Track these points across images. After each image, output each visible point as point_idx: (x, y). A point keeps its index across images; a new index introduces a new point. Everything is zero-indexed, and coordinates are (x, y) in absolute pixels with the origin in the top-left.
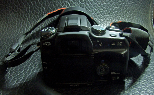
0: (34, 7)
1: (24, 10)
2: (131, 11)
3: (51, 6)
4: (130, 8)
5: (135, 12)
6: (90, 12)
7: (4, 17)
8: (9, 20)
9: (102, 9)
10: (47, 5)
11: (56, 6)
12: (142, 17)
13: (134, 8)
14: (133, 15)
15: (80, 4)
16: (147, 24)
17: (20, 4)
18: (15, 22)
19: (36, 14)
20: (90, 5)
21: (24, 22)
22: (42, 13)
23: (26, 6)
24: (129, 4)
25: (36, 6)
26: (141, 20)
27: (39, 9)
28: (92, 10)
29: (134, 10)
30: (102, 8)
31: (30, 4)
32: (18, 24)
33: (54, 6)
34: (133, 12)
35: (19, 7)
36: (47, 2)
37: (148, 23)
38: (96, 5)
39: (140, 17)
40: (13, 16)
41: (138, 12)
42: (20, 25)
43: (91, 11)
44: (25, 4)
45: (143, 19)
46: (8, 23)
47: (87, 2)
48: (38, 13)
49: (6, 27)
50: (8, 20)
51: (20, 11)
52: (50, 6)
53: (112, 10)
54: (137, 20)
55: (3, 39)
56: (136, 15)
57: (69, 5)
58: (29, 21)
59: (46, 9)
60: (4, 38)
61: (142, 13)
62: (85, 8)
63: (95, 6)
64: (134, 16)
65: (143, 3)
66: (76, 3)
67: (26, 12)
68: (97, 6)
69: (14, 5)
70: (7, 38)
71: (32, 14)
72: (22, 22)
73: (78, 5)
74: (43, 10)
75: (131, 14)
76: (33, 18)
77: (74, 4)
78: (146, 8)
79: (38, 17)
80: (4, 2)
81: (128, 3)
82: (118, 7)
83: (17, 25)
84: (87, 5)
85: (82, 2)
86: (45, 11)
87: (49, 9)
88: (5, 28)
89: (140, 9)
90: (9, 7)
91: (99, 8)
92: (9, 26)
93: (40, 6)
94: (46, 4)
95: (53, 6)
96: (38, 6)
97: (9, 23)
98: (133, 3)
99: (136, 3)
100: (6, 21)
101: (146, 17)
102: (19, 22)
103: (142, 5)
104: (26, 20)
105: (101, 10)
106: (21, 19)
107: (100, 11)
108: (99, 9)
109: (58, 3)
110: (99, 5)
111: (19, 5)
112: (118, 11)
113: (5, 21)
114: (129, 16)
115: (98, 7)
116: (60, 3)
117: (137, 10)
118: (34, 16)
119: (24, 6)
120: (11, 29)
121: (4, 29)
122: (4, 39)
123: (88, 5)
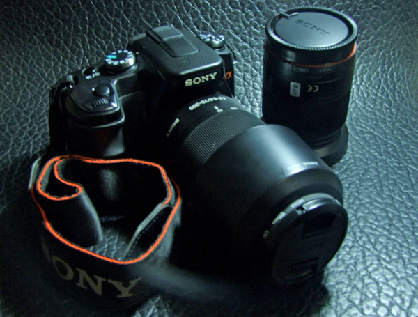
0: (100, 16)
1: (72, 24)
2: (368, 32)
3: (148, 15)
4: (366, 22)
5: (380, 34)
6: (255, 33)
7: (16, 43)
8: (31, 52)
10: (137, 11)
11: (161, 17)
12: (398, 47)
13: (378, 22)
14: (372, 41)
15: (229, 10)
16: (411, 67)
17: (61, 8)
18: (49, 58)
19: (107, 37)
20: (255, 15)
21: (72, 59)
22: (124, 34)
23: (78, 15)
24: (365, 12)
25: (106, 16)
26: (394, 54)
27: (115, 24)
29: (376, 28)
31: (88, 10)
32: (56, 64)
33: (155, 15)
34: (373, 34)
35: (58, 16)
36: (136, 4)
37: (412, 62)
39: (391, 47)
40: (42, 41)
41: (388, 33)
42: (62, 67)
43: (258, 31)
44: (74, 7)
45: (399, 54)
46: (30, 61)
47: (248, 5)
48: (110, 34)
49: (25, 71)
50: (29, 51)
51: (62, 27)
52: (144, 16)
54: (384, 55)
55: (21, 114)
56: (382, 43)
57: (197, 13)
58: (86, 55)
59: (133, 22)
60: (22, 108)
61: (399, 35)
62: (243, 22)
64: (376, 45)
65: (402, 8)
66: (217, 9)
67: (77, 30)
69: (43, 8)
70: (31, 109)
71: (94, 37)
72: (67, 58)
73: (222, 13)
74: (126, 28)
75: (369, 40)
76: (97, 47)
77: (212, 10)
78: (410, 20)
79: (111, 44)
81: (361, 8)
83: (54, 67)
84: (247, 15)
85: (234, 4)
86: (131, 31)
87: (141, 22)
88: (22, 77)
89: (393, 25)
90: (30, 16)
92: (32, 71)
93: (118, 15)
94: (134, 10)
95: (152, 14)
96: (111, 15)
97: (32, 62)
98: (375, 9)
99: (383, 9)
100: (23, 54)
101: (409, 45)
102: (59, 59)
103: (399, 13)
104: (80, 52)
106: (63, 50)
109: (167, 8)
111: (58, 10)
113: (20, 54)
114: (364, 43)
116: (173, 9)
117: (386, 29)
118: (100, 44)
119: (70, 13)
120: (39, 80)
121: (20, 78)
122: (23, 114)
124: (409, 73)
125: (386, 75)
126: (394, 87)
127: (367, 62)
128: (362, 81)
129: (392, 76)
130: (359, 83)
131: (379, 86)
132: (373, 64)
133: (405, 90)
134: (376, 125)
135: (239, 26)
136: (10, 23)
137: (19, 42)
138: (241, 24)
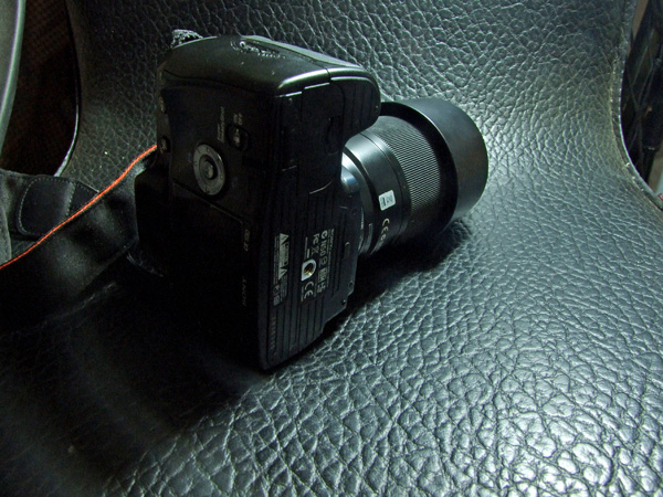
2: (548, 90)
4: (544, 78)
5: (562, 93)
6: (410, 92)
7: (136, 115)
9: (450, 84)
12: (585, 108)
13: (559, 78)
14: (553, 101)
15: (380, 66)
16: (602, 133)
20: (410, 71)
24: (542, 66)
26: (580, 117)
28: (418, 87)
29: (557, 86)
30: (450, 81)
34: (553, 93)
37: (603, 127)
38: (431, 70)
39: (577, 108)
41: (572, 92)
43: (414, 91)
45: (587, 116)
47: (400, 60)
53: (485, 87)
54: (568, 118)
56: (565, 103)
61: (586, 94)
62: (396, 80)
63: (429, 74)
64: (558, 105)
65: (588, 62)
68: (435, 74)
75: (550, 100)
78: (598, 77)
80: (134, 67)
81: (537, 62)
82: (503, 74)
84: (400, 71)
85: (385, 60)
89: (578, 82)
91: (442, 80)
98: (554, 62)
99: (564, 62)
100: (142, 126)
101: (598, 108)
103: (584, 68)
105: (448, 87)
107: (443, 90)
108: (439, 84)
110: (441, 71)
112: (503, 89)
113: (140, 127)
114: (543, 104)
115: (438, 78)
117: (569, 86)
123: (406, 71)
124: (599, 138)
125: (573, 140)
126: (584, 153)
127: (548, 125)
128: (543, 146)
129: (579, 142)
130: (539, 148)
131: (565, 153)
132: (555, 128)
133: (597, 158)
134: (565, 194)
135: (392, 85)
136: (129, 94)
137: (138, 113)
138: (394, 83)
